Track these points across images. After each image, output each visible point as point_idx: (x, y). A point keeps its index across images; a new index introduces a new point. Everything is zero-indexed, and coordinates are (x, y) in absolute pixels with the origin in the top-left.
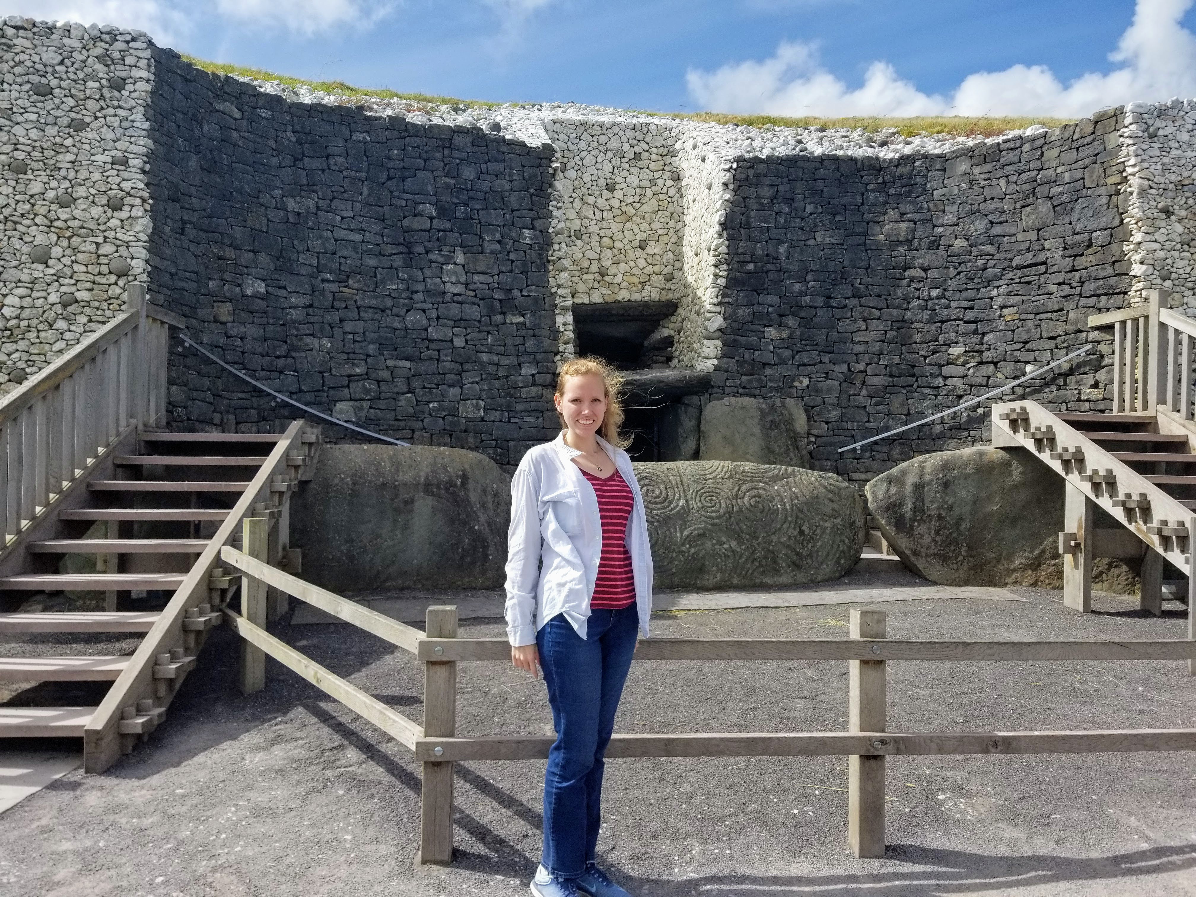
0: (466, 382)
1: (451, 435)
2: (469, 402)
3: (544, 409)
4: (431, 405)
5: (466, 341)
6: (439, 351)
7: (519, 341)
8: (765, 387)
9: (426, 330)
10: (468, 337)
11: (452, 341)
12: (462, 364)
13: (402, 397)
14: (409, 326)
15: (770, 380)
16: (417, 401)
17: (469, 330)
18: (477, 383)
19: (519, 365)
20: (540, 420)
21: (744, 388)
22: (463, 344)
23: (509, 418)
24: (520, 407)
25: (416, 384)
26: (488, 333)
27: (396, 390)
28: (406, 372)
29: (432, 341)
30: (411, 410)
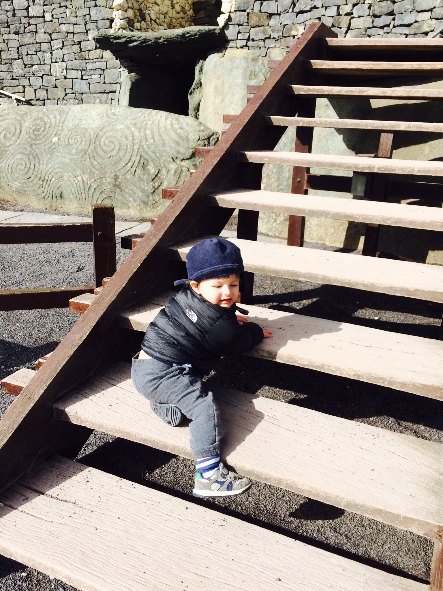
0: (53, 48)
1: (47, 90)
2: (56, 64)
3: (104, 68)
4: (34, 67)
5: (53, 15)
6: (36, 25)
7: (87, 11)
8: (269, 38)
9: (27, 9)
10: (53, 13)
11: (43, 17)
12: (50, 35)
13: (15, 62)
14: (16, 8)
15: (273, 31)
16: (25, 65)
17: (54, 6)
18: (61, 49)
19: (87, 32)
20: (102, 76)
21: (253, 40)
22: (50, 19)
23: (82, 76)
24: (90, 66)
25: (24, 51)
26: (67, 7)
27: (10, 57)
28: (17, 44)
29: (31, 18)
30: (21, 72)
